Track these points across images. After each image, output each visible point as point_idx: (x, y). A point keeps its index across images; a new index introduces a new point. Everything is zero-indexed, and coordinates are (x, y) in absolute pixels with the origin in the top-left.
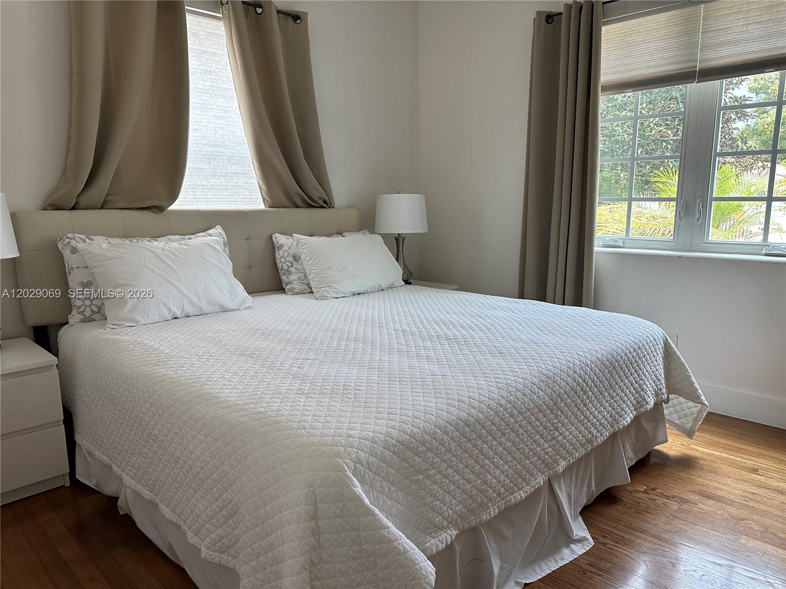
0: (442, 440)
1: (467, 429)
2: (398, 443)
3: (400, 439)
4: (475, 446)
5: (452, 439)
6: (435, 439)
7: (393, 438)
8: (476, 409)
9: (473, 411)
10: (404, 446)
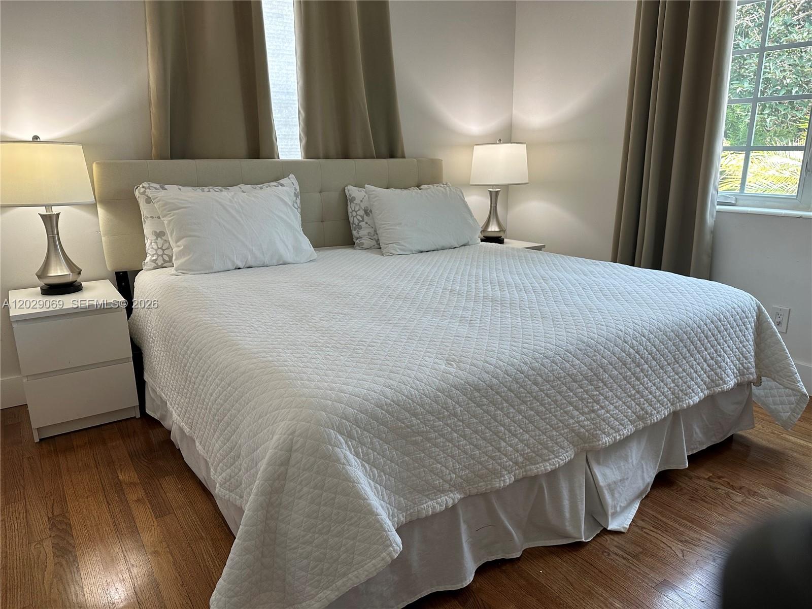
0: (446, 403)
1: (477, 394)
2: (392, 403)
3: (395, 399)
4: (487, 412)
5: (458, 403)
6: (436, 402)
7: (387, 398)
8: (490, 374)
9: (486, 376)
10: (399, 406)
